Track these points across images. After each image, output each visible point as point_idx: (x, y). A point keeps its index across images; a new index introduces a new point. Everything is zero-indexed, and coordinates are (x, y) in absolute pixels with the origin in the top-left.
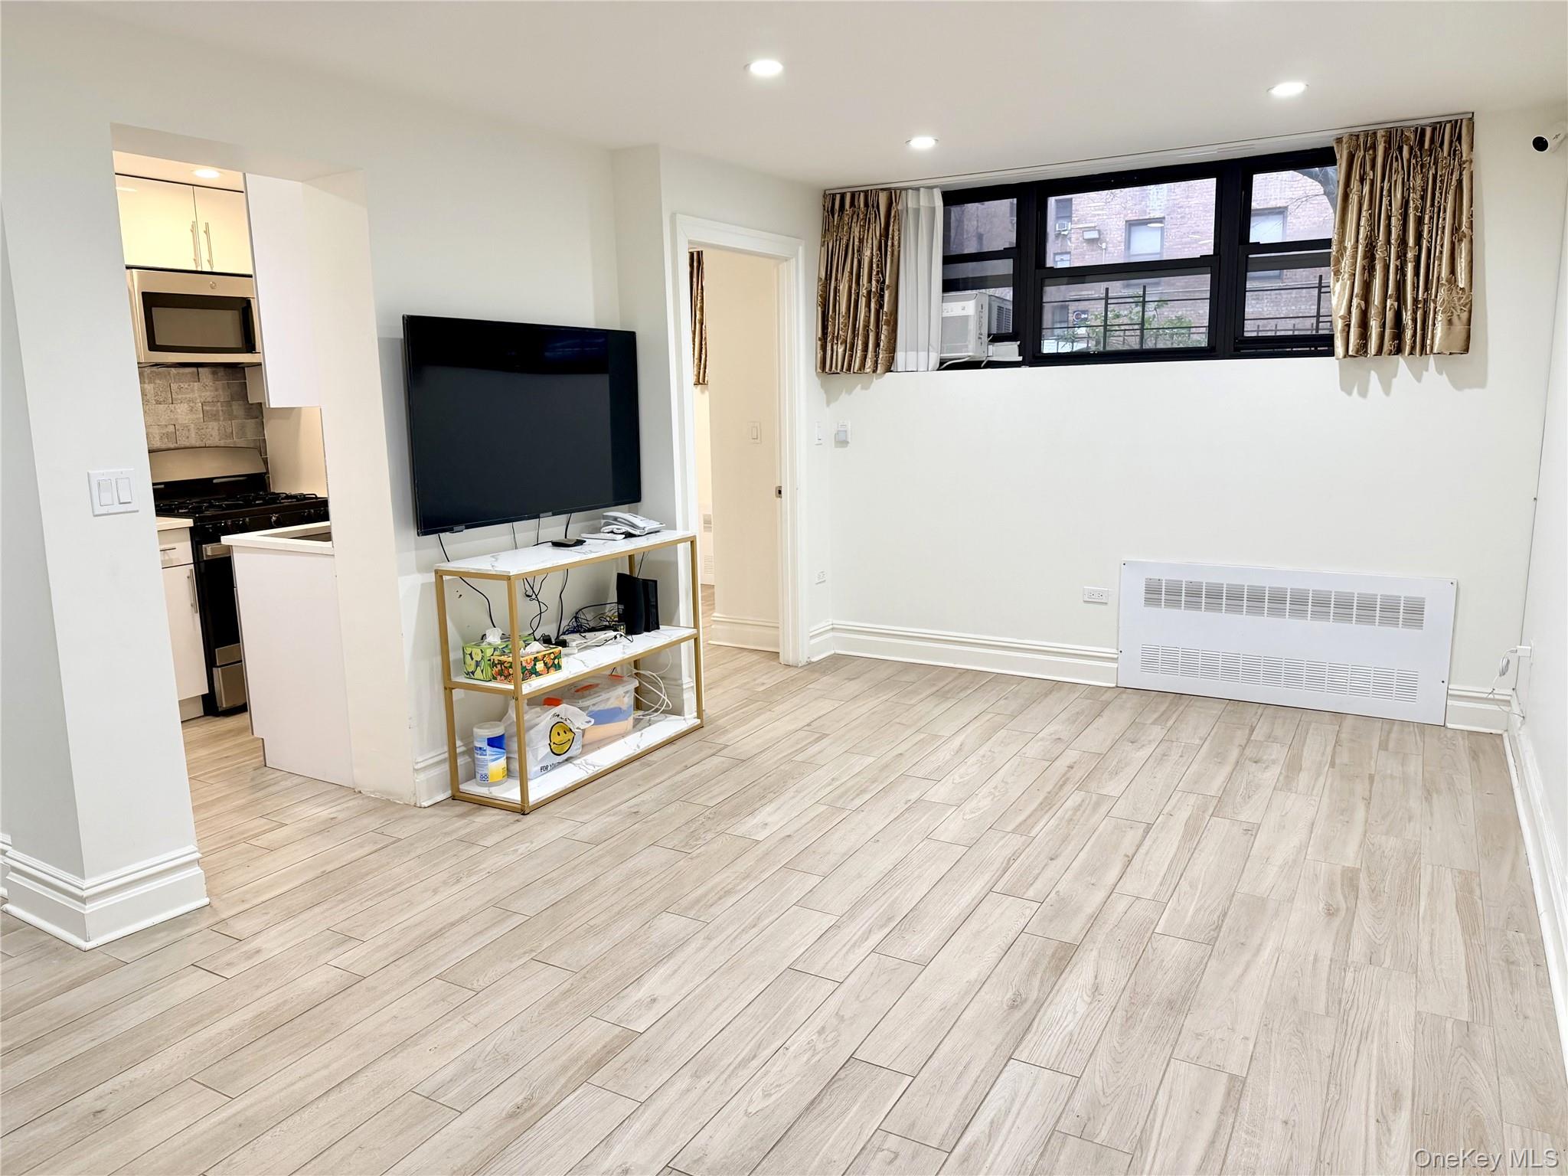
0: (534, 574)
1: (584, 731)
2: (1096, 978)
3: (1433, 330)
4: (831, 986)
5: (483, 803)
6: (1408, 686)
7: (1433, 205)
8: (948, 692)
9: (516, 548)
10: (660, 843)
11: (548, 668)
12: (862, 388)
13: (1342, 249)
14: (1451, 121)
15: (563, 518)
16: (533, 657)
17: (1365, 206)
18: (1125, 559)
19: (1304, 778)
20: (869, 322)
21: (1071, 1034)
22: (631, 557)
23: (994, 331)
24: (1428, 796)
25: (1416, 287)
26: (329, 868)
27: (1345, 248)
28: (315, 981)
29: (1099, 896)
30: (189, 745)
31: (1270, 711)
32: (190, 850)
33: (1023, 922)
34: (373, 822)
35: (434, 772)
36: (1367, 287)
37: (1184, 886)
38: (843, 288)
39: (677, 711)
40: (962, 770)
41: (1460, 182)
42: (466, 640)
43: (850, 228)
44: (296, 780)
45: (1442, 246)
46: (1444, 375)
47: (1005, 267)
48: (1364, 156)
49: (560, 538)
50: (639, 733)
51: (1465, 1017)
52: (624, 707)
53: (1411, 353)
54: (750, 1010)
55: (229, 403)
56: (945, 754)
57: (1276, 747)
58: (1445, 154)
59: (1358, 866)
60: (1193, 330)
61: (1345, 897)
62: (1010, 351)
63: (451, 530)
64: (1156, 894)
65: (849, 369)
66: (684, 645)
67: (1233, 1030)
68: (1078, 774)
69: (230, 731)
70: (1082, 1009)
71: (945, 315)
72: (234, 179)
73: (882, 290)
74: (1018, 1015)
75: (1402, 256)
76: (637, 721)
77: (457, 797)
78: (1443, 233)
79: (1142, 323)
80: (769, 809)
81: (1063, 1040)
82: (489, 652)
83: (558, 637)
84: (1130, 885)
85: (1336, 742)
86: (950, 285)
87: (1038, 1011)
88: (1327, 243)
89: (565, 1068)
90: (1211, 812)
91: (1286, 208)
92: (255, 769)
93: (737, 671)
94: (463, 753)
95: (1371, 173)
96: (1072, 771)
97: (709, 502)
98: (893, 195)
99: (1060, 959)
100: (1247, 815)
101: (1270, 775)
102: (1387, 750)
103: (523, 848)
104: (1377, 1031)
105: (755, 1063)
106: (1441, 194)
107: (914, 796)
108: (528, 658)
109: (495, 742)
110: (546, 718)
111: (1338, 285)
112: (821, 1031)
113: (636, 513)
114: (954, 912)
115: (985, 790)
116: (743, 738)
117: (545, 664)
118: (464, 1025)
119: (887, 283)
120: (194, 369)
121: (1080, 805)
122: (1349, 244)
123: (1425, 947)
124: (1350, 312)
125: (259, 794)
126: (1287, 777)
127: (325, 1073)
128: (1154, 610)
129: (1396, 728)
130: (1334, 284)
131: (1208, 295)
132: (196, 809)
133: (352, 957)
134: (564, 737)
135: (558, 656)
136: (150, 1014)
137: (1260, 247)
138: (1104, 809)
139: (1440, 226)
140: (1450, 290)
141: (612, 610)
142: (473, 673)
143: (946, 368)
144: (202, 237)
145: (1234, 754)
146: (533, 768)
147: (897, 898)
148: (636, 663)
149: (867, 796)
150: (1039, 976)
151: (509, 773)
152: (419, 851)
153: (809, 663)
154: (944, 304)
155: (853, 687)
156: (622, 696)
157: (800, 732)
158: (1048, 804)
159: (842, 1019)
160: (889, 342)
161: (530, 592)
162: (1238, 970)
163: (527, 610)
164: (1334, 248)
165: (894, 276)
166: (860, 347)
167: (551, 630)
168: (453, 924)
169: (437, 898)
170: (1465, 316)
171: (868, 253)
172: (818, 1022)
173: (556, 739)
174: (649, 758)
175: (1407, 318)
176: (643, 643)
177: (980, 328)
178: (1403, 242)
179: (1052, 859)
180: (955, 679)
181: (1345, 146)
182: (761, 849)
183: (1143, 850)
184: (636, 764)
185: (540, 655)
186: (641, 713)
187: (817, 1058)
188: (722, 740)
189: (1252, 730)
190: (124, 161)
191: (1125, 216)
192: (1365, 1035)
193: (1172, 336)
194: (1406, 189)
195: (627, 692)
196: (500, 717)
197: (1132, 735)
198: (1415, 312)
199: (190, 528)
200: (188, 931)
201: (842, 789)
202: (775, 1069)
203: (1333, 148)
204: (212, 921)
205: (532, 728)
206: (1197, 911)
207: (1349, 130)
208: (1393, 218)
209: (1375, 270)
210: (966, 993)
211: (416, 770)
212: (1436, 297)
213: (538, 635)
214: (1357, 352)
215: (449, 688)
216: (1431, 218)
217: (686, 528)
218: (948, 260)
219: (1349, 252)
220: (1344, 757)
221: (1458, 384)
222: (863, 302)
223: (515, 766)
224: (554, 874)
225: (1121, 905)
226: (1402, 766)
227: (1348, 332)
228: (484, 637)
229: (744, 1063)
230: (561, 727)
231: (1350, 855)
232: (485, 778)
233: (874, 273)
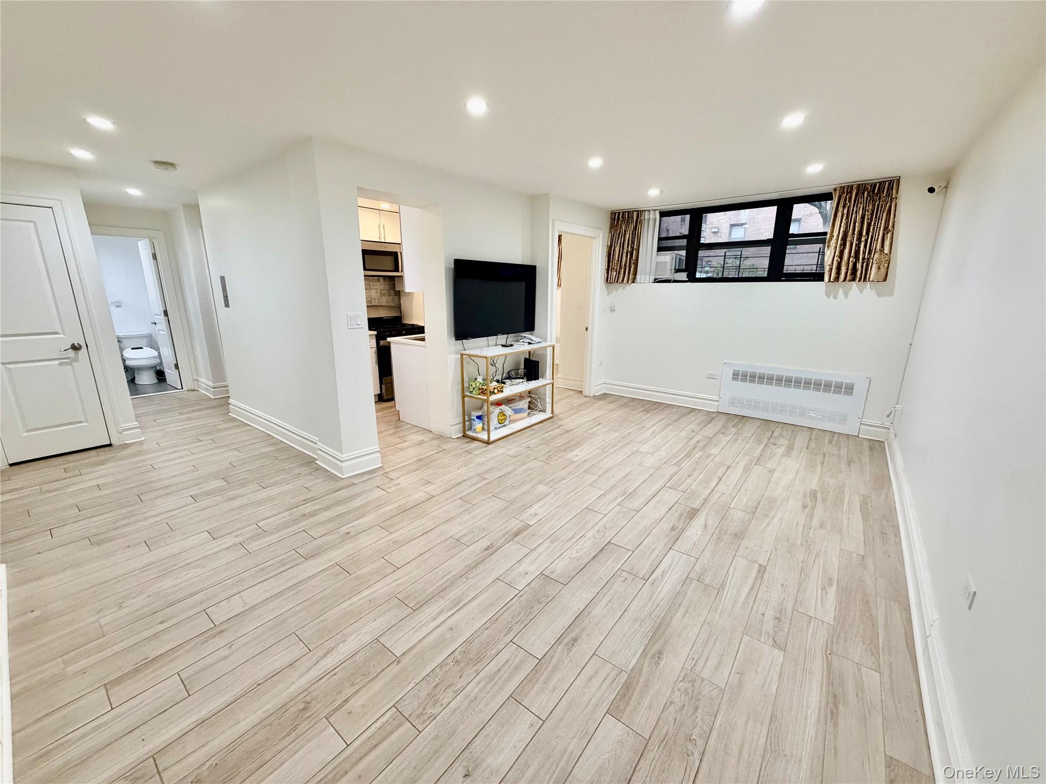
0: (495, 357)
1: (510, 416)
2: (706, 522)
3: (871, 271)
4: (602, 516)
5: (474, 439)
6: (844, 419)
7: (876, 217)
8: (649, 410)
9: (488, 346)
10: (538, 459)
11: (499, 392)
12: (622, 289)
13: (832, 236)
14: (888, 181)
15: (506, 336)
16: (493, 387)
17: (844, 218)
18: (726, 361)
19: (794, 453)
20: (627, 263)
21: (695, 543)
22: (530, 352)
23: (677, 268)
24: (849, 465)
25: (864, 253)
26: (422, 457)
27: (833, 236)
28: (419, 496)
29: (708, 491)
30: (377, 411)
31: (781, 425)
32: (376, 447)
33: (677, 498)
34: (436, 442)
35: (458, 426)
36: (842, 253)
37: (742, 490)
38: (617, 249)
39: (544, 411)
40: (654, 440)
41: (890, 207)
42: (470, 380)
43: (621, 226)
44: (410, 426)
45: (879, 235)
46: (874, 291)
47: (684, 242)
48: (846, 197)
49: (504, 343)
50: (529, 418)
51: (862, 553)
52: (525, 408)
53: (859, 281)
54: (571, 521)
55: (388, 290)
56: (647, 434)
57: (783, 439)
58: (885, 195)
59: (817, 489)
60: (758, 270)
61: (811, 500)
62: (683, 276)
63: (467, 339)
64: (731, 493)
65: (617, 282)
66: (547, 386)
67: (761, 547)
68: (701, 444)
69: (387, 407)
70: (699, 533)
71: (658, 261)
72: (395, 208)
73: (633, 251)
74: (674, 533)
75: (859, 239)
76: (529, 414)
77: (465, 436)
78: (880, 229)
79: (740, 266)
80: (579, 449)
81: (692, 544)
82: (478, 384)
83: (502, 380)
84: (721, 488)
85: (810, 439)
86: (660, 249)
87: (682, 532)
88: (825, 234)
89: (504, 535)
90: (754, 463)
91: (801, 219)
92: (396, 421)
93: (567, 397)
94: (467, 420)
95: (849, 204)
96: (698, 444)
97: (559, 332)
98: (640, 213)
99: (692, 514)
100: (769, 465)
101: (780, 451)
102: (832, 444)
103: (488, 456)
104: (823, 555)
105: (573, 540)
106: (881, 212)
107: (635, 449)
108: (492, 387)
109: (479, 417)
110: (496, 410)
111: (829, 252)
112: (598, 532)
113: (532, 335)
114: (650, 493)
115: (663, 448)
116: (569, 423)
117: (498, 390)
118: (469, 516)
119: (635, 247)
120: (377, 278)
121: (701, 456)
122: (835, 234)
123: (845, 524)
124: (833, 263)
125: (398, 430)
126: (788, 451)
127: (422, 528)
128: (735, 382)
129: (836, 435)
130: (827, 251)
131: (769, 256)
132: (378, 432)
133: (430, 488)
134: (503, 417)
135: (502, 388)
136: (364, 502)
137: (794, 235)
138: (710, 459)
139: (879, 226)
140: (880, 254)
141: (521, 371)
142: (472, 392)
143: (656, 282)
144: (382, 229)
145: (765, 441)
146: (492, 428)
147: (628, 486)
148: (529, 392)
149: (617, 448)
150: (683, 519)
151: (483, 429)
152: (452, 454)
153: (594, 396)
154: (658, 257)
155: (612, 406)
156: (524, 404)
157: (591, 422)
158: (688, 456)
159: (606, 528)
160: (634, 271)
161: (493, 363)
162: (764, 525)
163: (492, 369)
164: (828, 236)
165: (638, 246)
166: (622, 273)
167: (499, 378)
168: (464, 481)
169: (459, 471)
170: (886, 265)
171: (628, 236)
172: (597, 528)
173: (500, 418)
174: (533, 427)
175: (859, 266)
176: (533, 384)
177: (672, 267)
178: (860, 233)
179: (689, 476)
180: (653, 405)
181: (838, 192)
182: (575, 464)
183: (726, 476)
184: (528, 429)
185: (496, 387)
186: (530, 410)
187: (596, 541)
188: (560, 423)
189: (773, 432)
190: (361, 201)
191: (730, 222)
192: (817, 555)
193: (749, 272)
194: (864, 210)
195: (526, 403)
196: (481, 408)
197: (722, 431)
198: (863, 263)
199: (376, 335)
200: (375, 475)
201: (607, 444)
202: (581, 543)
203: (832, 193)
204: (383, 472)
205: (493, 412)
206: (747, 501)
207: (841, 185)
208: (857, 223)
209: (846, 245)
210: (654, 523)
211: (451, 425)
212: (873, 257)
213: (495, 379)
214: (835, 280)
215: (463, 397)
216: (875, 223)
217: (551, 342)
218: (660, 239)
219: (835, 237)
220: (813, 445)
221: (879, 295)
222: (624, 255)
223: (486, 427)
224: (500, 466)
225: (717, 496)
226: (838, 450)
227: (831, 272)
228: (476, 379)
229: (569, 540)
230: (502, 413)
231: (814, 485)
232: (475, 430)
233: (630, 244)
